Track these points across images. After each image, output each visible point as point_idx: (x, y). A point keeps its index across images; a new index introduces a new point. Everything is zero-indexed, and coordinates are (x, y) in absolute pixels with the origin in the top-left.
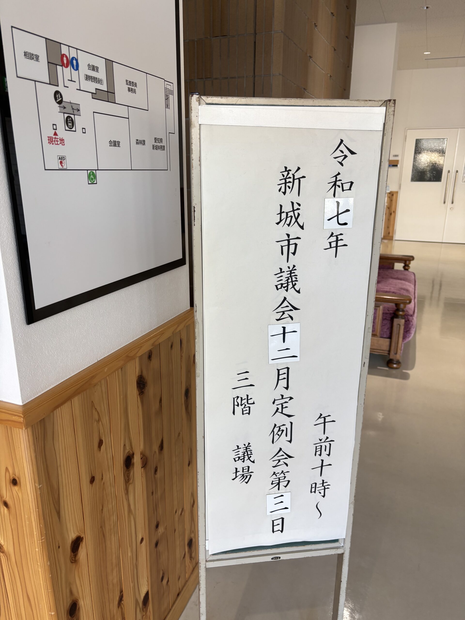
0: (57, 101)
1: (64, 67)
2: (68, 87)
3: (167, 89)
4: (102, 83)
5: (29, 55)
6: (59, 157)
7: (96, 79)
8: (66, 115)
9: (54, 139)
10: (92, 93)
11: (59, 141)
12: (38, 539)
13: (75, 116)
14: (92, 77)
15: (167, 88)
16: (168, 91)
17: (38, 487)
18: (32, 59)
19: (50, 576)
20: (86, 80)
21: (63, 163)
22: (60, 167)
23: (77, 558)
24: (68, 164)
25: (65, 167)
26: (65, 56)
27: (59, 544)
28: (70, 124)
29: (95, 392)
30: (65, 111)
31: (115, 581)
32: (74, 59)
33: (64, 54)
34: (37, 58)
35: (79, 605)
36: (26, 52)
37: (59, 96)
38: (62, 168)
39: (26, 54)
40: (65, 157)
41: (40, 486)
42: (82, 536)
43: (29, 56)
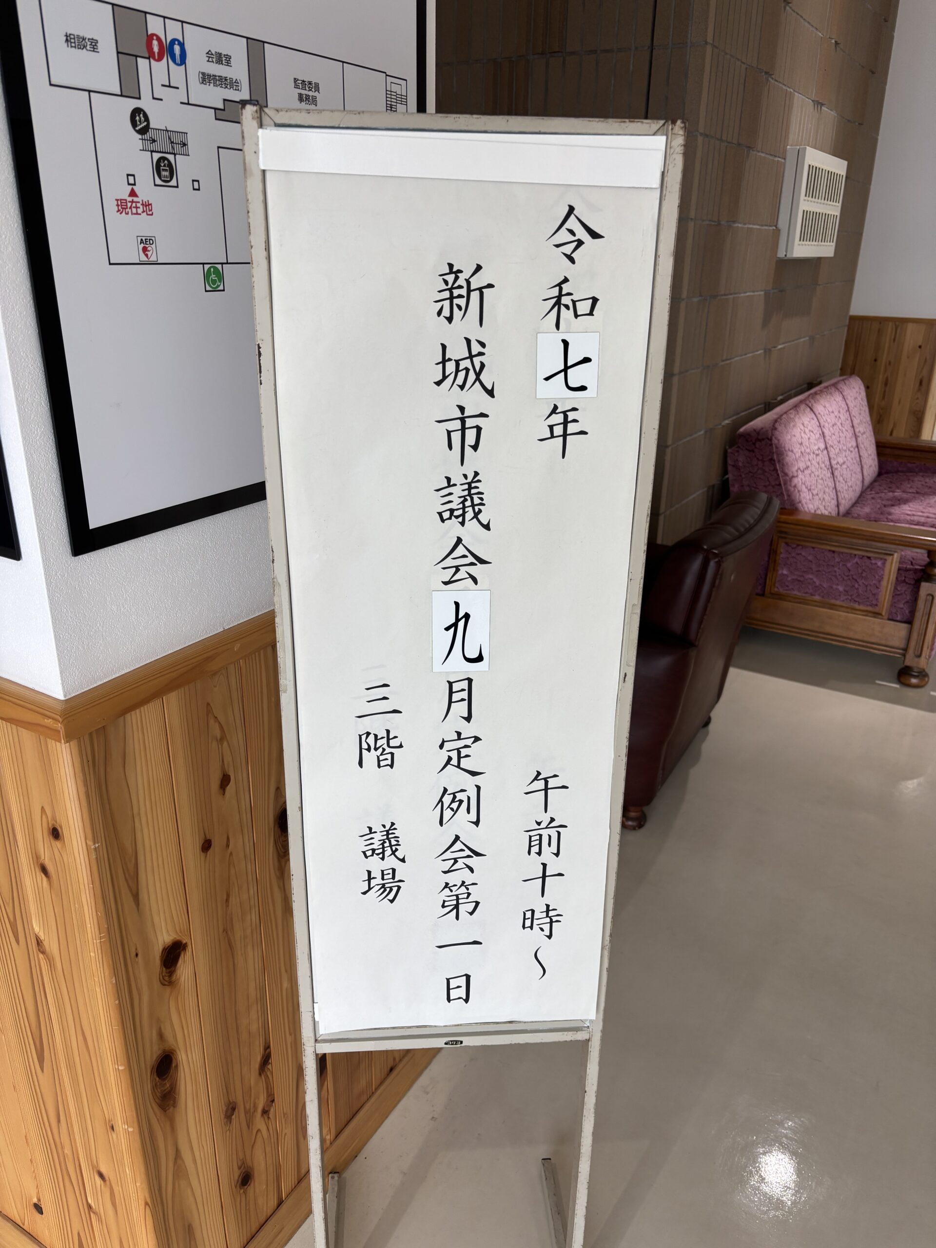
0: (137, 128)
1: (152, 61)
2: (161, 100)
3: (392, 93)
4: (239, 88)
5: (76, 39)
6: (139, 239)
7: (226, 80)
8: (156, 156)
9: (129, 205)
10: (215, 109)
11: (141, 207)
12: (94, 937)
13: (177, 156)
14: (215, 76)
15: (391, 91)
16: (395, 97)
17: (93, 847)
18: (82, 47)
19: (117, 1002)
20: (202, 83)
21: (149, 251)
22: (143, 258)
23: (174, 978)
24: (162, 251)
25: (153, 258)
26: (155, 38)
27: (136, 949)
28: (164, 173)
29: (215, 687)
30: (153, 147)
31: (254, 1027)
32: (176, 43)
33: (153, 35)
34: (94, 45)
35: (176, 1059)
36: (70, 35)
37: (143, 119)
38: (147, 260)
39: (68, 39)
40: (153, 238)
41: (97, 845)
42: (184, 942)
43: (75, 41)
